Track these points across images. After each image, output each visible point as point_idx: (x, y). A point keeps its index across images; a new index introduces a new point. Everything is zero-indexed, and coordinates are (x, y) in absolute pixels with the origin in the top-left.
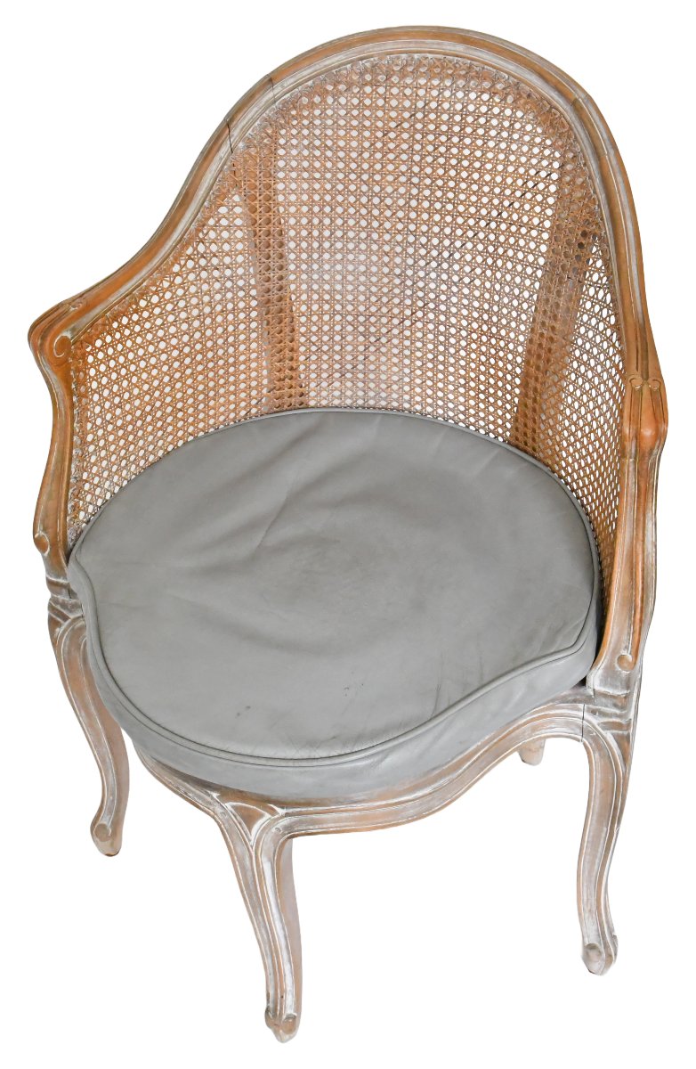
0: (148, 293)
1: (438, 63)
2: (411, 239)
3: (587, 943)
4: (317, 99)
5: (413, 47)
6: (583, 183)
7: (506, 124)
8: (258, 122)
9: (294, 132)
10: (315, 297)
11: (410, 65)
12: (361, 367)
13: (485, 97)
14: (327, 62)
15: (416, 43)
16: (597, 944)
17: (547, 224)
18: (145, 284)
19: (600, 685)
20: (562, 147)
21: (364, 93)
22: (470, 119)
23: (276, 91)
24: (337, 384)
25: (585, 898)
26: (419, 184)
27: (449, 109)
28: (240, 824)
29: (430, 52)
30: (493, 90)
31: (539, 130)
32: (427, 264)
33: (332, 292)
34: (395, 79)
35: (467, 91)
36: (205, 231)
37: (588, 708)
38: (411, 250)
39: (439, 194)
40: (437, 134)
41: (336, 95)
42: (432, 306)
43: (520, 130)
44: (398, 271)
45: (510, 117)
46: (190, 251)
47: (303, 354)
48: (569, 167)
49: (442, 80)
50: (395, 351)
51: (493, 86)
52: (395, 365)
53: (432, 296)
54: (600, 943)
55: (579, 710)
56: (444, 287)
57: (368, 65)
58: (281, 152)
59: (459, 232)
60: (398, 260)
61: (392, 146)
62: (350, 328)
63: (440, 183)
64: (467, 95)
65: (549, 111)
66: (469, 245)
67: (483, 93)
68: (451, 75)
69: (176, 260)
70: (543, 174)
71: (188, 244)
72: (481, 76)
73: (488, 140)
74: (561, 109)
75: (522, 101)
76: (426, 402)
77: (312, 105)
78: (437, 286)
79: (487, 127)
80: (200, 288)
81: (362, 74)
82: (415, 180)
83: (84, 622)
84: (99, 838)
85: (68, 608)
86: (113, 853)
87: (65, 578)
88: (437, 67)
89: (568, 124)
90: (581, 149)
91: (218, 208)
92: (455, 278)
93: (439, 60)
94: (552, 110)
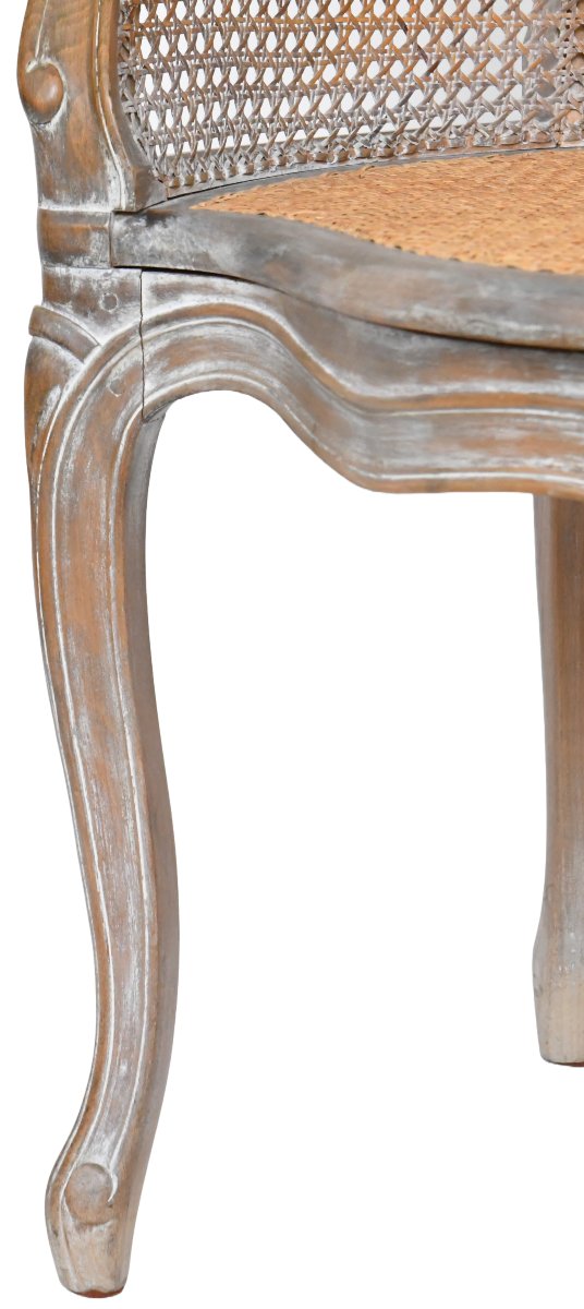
83: (136, 356)
84: (75, 1215)
85: (94, 309)
86: (108, 1285)
87: (102, 196)
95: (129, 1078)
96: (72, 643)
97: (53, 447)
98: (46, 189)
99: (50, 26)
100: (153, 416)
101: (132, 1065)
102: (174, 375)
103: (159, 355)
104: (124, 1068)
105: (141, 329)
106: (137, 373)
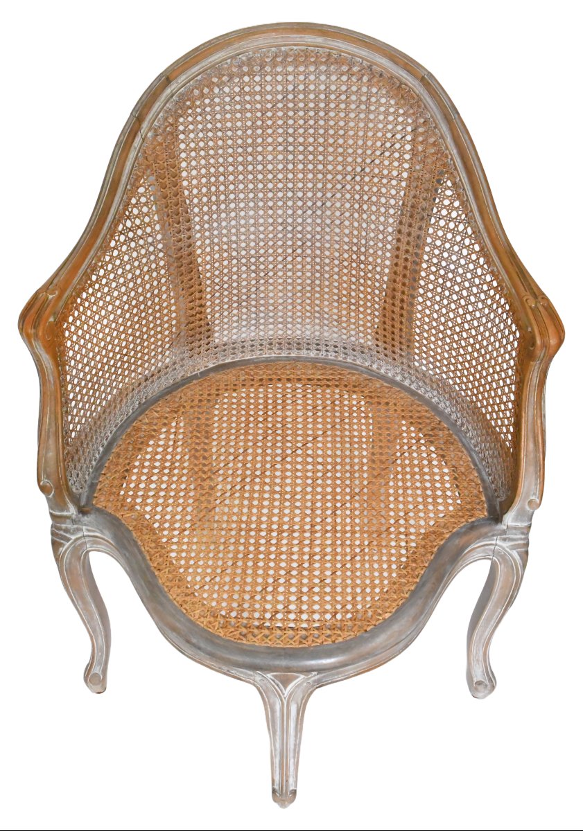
0: (96, 268)
1: (302, 54)
2: (290, 194)
4: (206, 90)
5: (280, 41)
6: (435, 142)
7: (364, 99)
8: (161, 114)
9: (190, 119)
10: (216, 248)
11: (279, 57)
12: (253, 296)
13: (344, 78)
14: (210, 60)
15: (282, 37)
16: (483, 680)
17: (405, 175)
18: (94, 262)
19: (512, 522)
20: (413, 114)
21: (244, 82)
22: (333, 97)
23: (173, 87)
24: (235, 312)
25: (475, 653)
26: (294, 151)
27: (314, 90)
28: (278, 685)
29: (295, 45)
30: (350, 72)
31: (392, 102)
32: (304, 212)
33: (229, 243)
34: (268, 69)
35: (329, 74)
36: (130, 210)
37: (502, 538)
38: (290, 203)
39: (311, 157)
40: (306, 111)
41: (221, 85)
42: (309, 244)
43: (375, 103)
44: (280, 220)
45: (367, 92)
46: (121, 228)
47: (210, 293)
48: (421, 130)
49: (306, 67)
50: (280, 281)
51: (350, 69)
52: (280, 291)
53: (309, 236)
55: (493, 540)
56: (318, 229)
57: (244, 58)
58: (182, 137)
59: (329, 186)
60: (280, 212)
61: (270, 123)
62: (244, 268)
63: (311, 149)
64: (329, 78)
65: (400, 87)
66: (338, 195)
67: (342, 75)
68: (314, 62)
69: (112, 236)
70: (399, 136)
71: (119, 221)
72: (339, 62)
73: (349, 112)
74: (410, 85)
75: (375, 80)
76: (305, 316)
77: (202, 96)
78: (313, 229)
79: (347, 102)
80: (131, 256)
81: (240, 67)
82: (291, 148)
83: (84, 540)
85: (70, 532)
86: (103, 690)
87: (68, 512)
88: (302, 56)
89: (418, 96)
90: (432, 116)
91: (138, 188)
92: (328, 221)
93: (303, 51)
94: (403, 86)
95: (102, 656)
97: (62, 559)
98: (50, 507)
99: (45, 470)
100: (88, 552)
101: (102, 653)
102: (95, 545)
103: (90, 541)
105: (84, 536)
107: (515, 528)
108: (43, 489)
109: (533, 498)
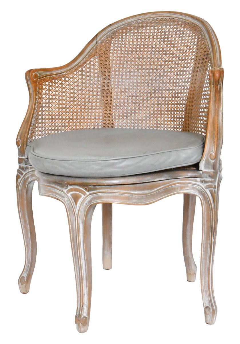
0: (65, 76)
1: (162, 19)
2: (151, 71)
3: (205, 306)
4: (124, 31)
5: (154, 16)
6: (204, 42)
7: (182, 32)
8: (105, 36)
9: (116, 39)
10: (120, 90)
11: (153, 21)
12: (133, 115)
14: (128, 21)
15: (156, 15)
16: (209, 306)
17: (193, 57)
19: (204, 169)
20: (198, 34)
22: (171, 33)
23: (112, 28)
24: (125, 121)
25: (204, 284)
26: (154, 54)
27: (164, 31)
29: (159, 17)
30: (178, 24)
31: (191, 32)
32: (156, 78)
33: (125, 89)
34: (148, 25)
35: (170, 25)
36: (86, 64)
37: (201, 180)
38: (151, 74)
39: (160, 56)
40: (161, 38)
41: (130, 30)
42: (157, 92)
43: (185, 33)
44: (146, 81)
45: (183, 30)
46: (80, 69)
47: (114, 109)
48: (200, 39)
49: (163, 24)
51: (178, 23)
52: (144, 113)
53: (157, 88)
54: (210, 305)
55: (197, 181)
56: (161, 85)
57: (141, 22)
58: (112, 45)
59: (166, 67)
60: (147, 78)
61: (146, 43)
62: (130, 101)
63: (161, 53)
64: (170, 27)
65: (194, 26)
66: (169, 70)
67: (175, 25)
68: (166, 22)
69: (76, 70)
70: (192, 44)
71: (80, 67)
72: (174, 21)
73: (176, 38)
74: (198, 25)
75: (186, 26)
77: (123, 32)
78: (159, 85)
79: (176, 35)
80: (82, 81)
81: (138, 24)
83: (28, 175)
84: (21, 283)
85: (24, 170)
86: (25, 292)
87: (25, 156)
88: (161, 20)
89: (200, 28)
90: (204, 33)
91: (91, 59)
92: (165, 81)
93: (162, 18)
94: (196, 26)
95: (29, 266)
96: (21, 211)
97: (19, 186)
98: (19, 155)
99: (20, 136)
100: (30, 183)
102: (32, 178)
103: (31, 175)
104: (28, 264)
105: (28, 172)
106: (28, 178)
107: (206, 172)
108: (17, 143)
109: (211, 153)
